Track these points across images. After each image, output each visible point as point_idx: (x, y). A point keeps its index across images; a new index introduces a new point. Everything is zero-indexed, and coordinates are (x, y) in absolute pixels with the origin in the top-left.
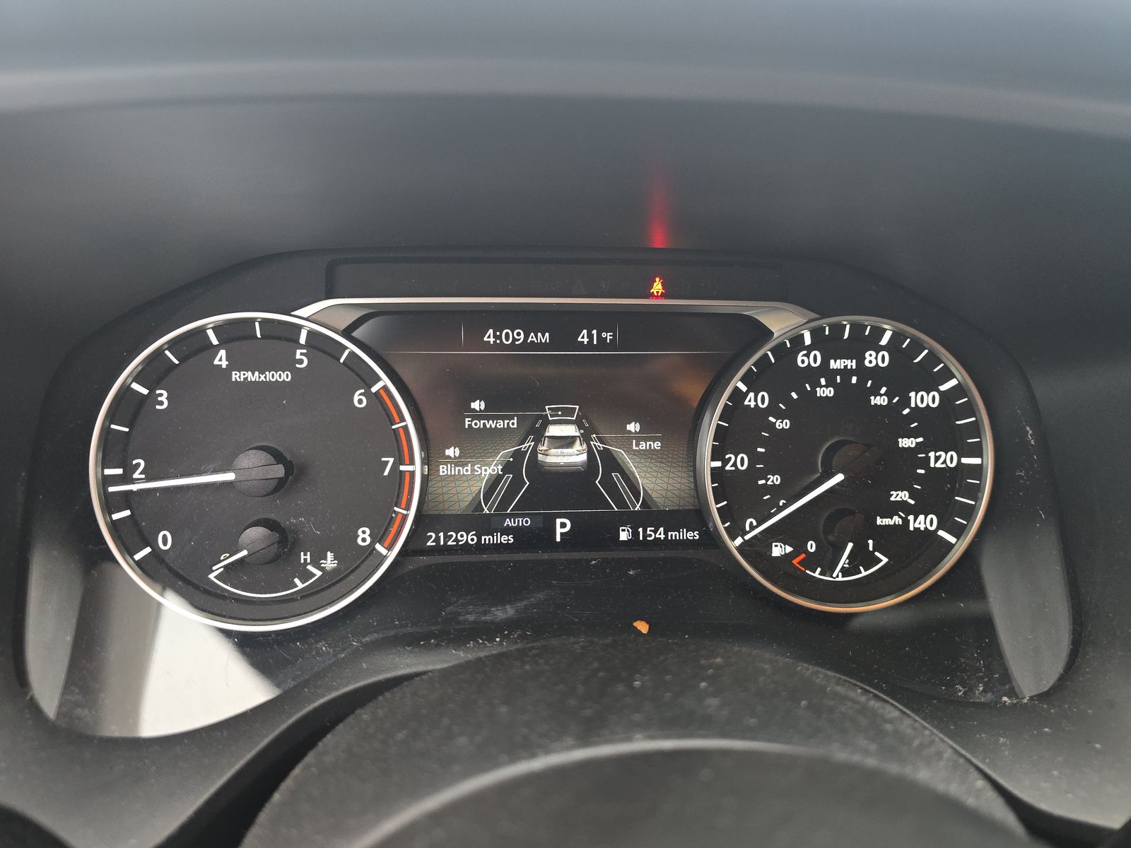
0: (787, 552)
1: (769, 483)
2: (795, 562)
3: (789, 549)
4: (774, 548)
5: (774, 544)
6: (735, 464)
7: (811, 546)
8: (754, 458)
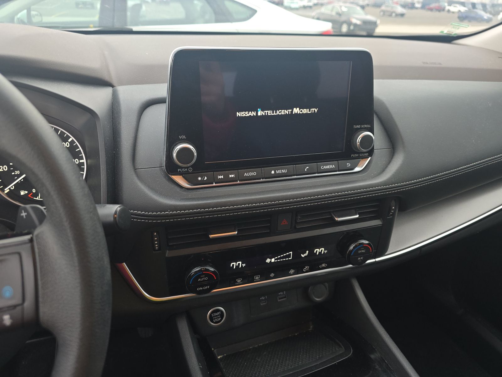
0: (26, 193)
1: (16, 173)
2: (29, 196)
3: (26, 192)
4: (21, 192)
5: (21, 191)
6: (3, 169)
7: (34, 190)
8: (9, 167)
